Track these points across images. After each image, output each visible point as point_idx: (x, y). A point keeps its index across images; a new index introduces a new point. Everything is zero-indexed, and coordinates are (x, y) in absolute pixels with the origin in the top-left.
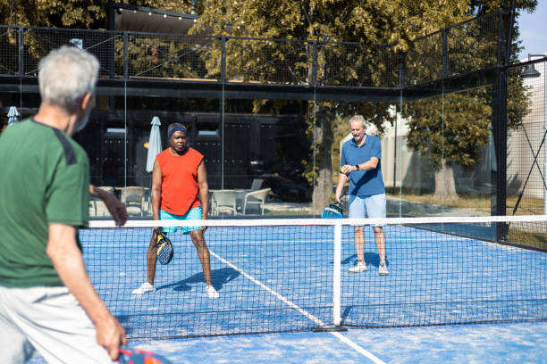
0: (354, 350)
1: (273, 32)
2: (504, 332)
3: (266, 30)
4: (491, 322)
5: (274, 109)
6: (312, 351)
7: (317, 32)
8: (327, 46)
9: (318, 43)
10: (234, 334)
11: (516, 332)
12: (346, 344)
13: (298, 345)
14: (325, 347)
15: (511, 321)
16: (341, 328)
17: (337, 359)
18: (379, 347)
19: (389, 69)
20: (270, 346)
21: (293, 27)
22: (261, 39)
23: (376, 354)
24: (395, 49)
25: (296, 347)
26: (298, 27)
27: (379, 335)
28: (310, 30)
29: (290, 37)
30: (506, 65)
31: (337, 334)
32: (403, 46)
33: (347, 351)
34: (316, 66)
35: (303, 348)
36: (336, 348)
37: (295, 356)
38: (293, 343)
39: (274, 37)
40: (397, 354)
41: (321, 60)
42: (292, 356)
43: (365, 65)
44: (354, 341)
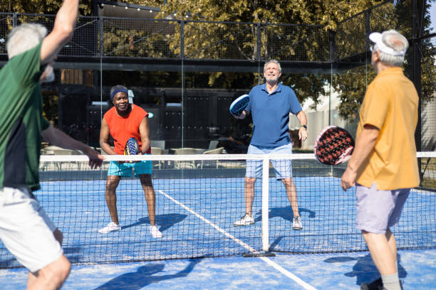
0: (279, 272)
1: (225, 16)
2: (420, 257)
3: (218, 16)
4: (407, 249)
5: (227, 82)
6: (239, 273)
7: (260, 16)
8: (269, 27)
9: (261, 25)
10: (171, 259)
11: (429, 257)
12: (272, 267)
13: (228, 268)
14: (253, 270)
15: (426, 248)
16: (270, 253)
17: (262, 280)
18: (302, 270)
19: (321, 46)
20: (203, 269)
21: (241, 12)
22: (214, 22)
23: (299, 276)
24: (326, 28)
25: (226, 270)
26: (245, 13)
27: (304, 260)
28: (255, 14)
29: (239, 21)
30: (420, 36)
31: (266, 259)
32: (333, 26)
33: (272, 273)
34: (260, 44)
35: (231, 270)
36: (263, 271)
37: (224, 277)
38: (224, 266)
39: (225, 21)
40: (318, 276)
41: (264, 39)
42: (220, 277)
43: (301, 43)
44: (280, 264)
